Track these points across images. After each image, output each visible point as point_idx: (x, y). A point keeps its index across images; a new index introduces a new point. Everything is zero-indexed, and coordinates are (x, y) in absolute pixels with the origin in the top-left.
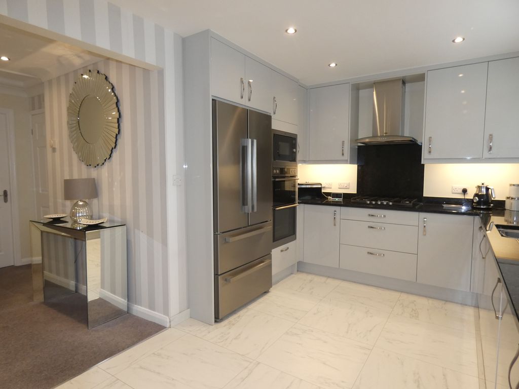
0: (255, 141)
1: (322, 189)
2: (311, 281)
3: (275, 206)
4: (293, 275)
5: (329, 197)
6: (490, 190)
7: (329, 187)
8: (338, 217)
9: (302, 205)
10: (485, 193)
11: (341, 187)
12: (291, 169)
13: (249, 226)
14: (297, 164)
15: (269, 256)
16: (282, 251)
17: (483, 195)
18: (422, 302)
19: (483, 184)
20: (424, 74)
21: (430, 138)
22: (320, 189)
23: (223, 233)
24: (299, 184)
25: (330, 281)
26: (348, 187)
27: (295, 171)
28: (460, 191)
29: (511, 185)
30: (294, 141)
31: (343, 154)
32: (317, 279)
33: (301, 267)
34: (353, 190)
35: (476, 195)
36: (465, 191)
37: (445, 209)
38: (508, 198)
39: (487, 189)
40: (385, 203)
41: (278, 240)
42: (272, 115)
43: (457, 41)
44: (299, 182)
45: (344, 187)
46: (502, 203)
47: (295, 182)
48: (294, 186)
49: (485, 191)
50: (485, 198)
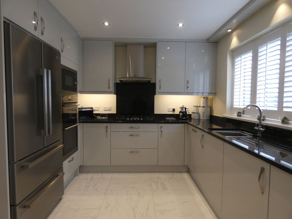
0: (50, 71)
1: (94, 111)
2: (92, 179)
3: (64, 127)
4: (76, 177)
5: (98, 117)
6: (187, 109)
7: (98, 110)
8: (109, 130)
9: (82, 124)
10: (184, 111)
11: (105, 110)
12: (74, 97)
13: (45, 148)
14: (77, 94)
15: (61, 169)
16: (69, 162)
17: (184, 112)
18: (162, 176)
19: (183, 106)
20: (156, 43)
21: (160, 80)
22: (92, 111)
23: (20, 160)
24: (79, 109)
25: (105, 175)
26: (110, 109)
27: (76, 99)
28: (172, 110)
29: (194, 106)
30: (75, 76)
31: (109, 88)
32: (96, 176)
33: (82, 169)
34: (114, 111)
35: (180, 112)
36: (174, 110)
37: (167, 120)
38: (193, 113)
39: (186, 109)
40: (135, 119)
41: (66, 154)
42: (60, 52)
43: (179, 25)
44: (79, 107)
45: (108, 110)
46: (190, 115)
47: (76, 107)
48: (76, 110)
49: (184, 109)
50: (185, 113)
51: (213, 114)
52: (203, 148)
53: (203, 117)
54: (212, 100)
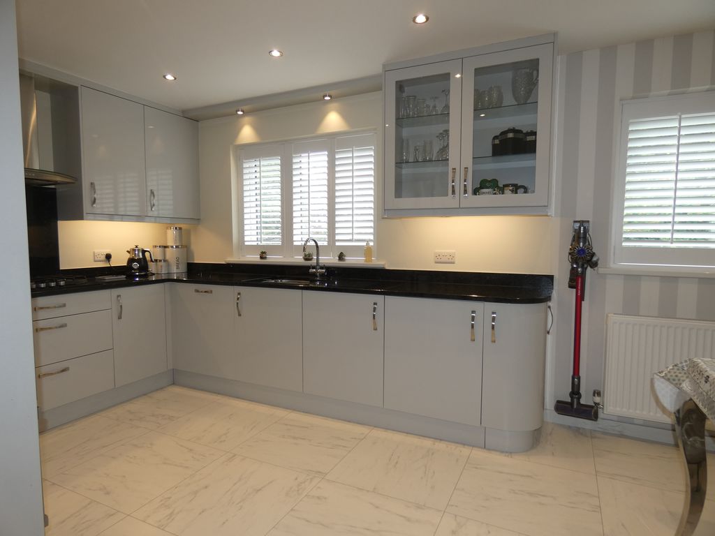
6: (147, 253)
17: (140, 259)
19: (137, 247)
20: (76, 88)
21: (92, 184)
28: (103, 258)
29: (158, 247)
36: (108, 257)
39: (144, 252)
49: (141, 254)
50: (143, 263)
51: (193, 260)
52: (240, 315)
53: (177, 268)
54: (189, 232)
